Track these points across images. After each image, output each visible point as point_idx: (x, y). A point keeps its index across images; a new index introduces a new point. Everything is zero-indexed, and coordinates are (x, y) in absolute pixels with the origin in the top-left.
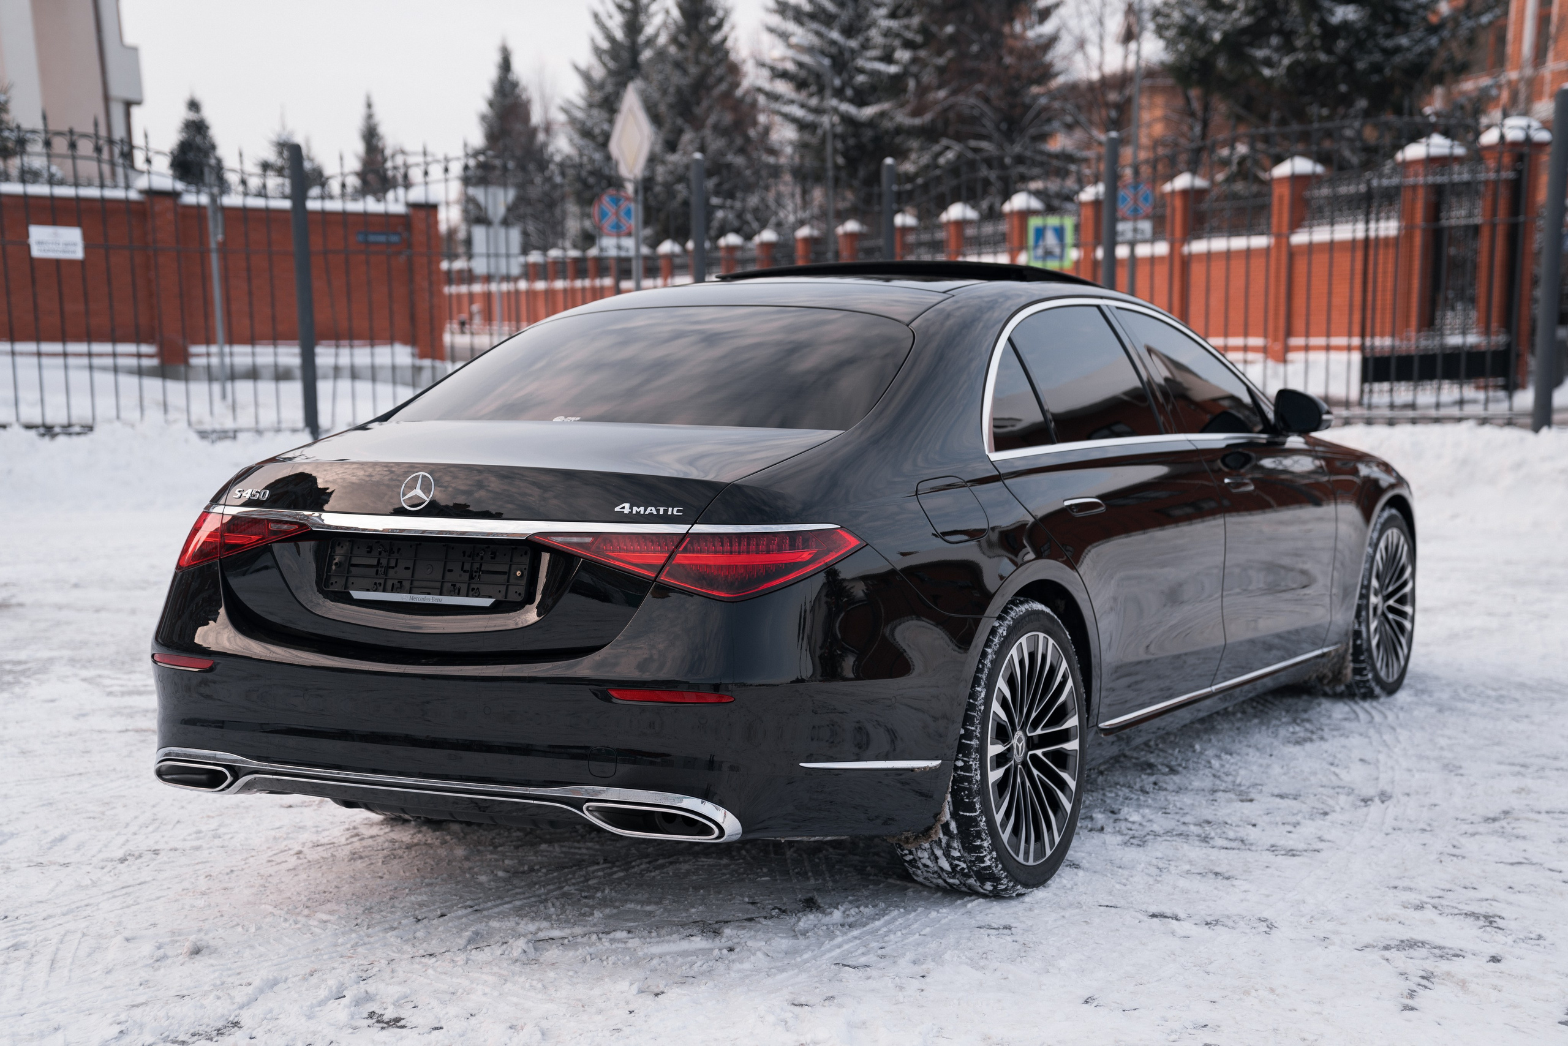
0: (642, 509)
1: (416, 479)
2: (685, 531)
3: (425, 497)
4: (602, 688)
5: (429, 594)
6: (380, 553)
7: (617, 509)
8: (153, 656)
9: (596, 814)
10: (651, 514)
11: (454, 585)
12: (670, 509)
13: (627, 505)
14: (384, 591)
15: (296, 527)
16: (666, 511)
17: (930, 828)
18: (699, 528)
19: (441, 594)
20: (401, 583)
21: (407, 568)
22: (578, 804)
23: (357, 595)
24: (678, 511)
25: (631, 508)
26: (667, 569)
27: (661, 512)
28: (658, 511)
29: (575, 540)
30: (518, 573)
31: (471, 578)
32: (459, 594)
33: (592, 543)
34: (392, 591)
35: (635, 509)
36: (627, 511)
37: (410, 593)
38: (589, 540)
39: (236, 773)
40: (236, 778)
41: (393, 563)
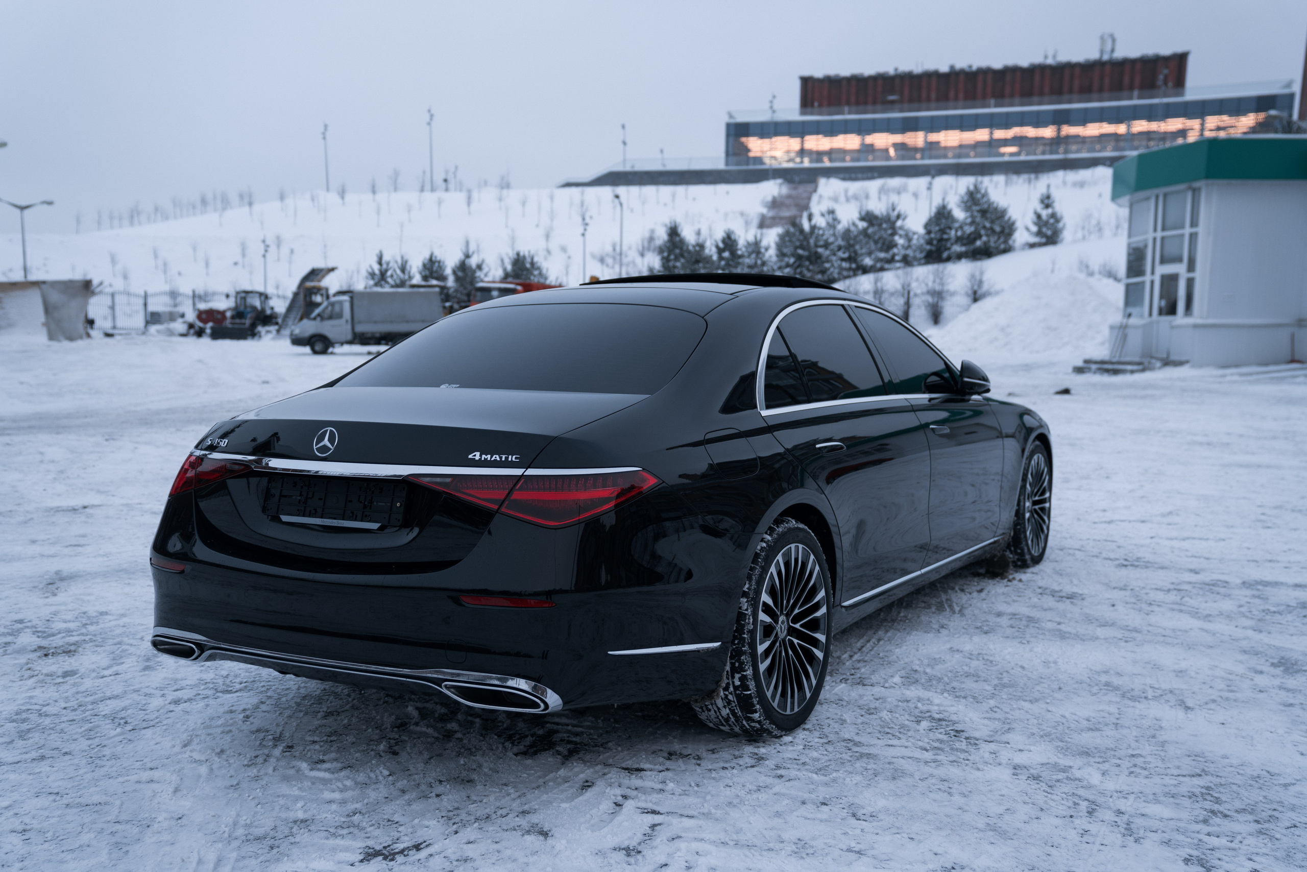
0: (489, 456)
1: (325, 433)
2: (521, 474)
3: (331, 447)
4: (456, 596)
5: (335, 519)
6: (302, 487)
7: (470, 456)
8: (151, 559)
9: (452, 690)
10: (495, 460)
11: (352, 513)
12: (510, 457)
13: (478, 454)
14: (304, 516)
15: (242, 467)
16: (507, 458)
17: (713, 691)
18: (531, 472)
19: (343, 519)
20: (315, 510)
21: (320, 499)
22: (439, 682)
23: (285, 518)
24: (516, 458)
25: (481, 456)
26: (506, 503)
27: (503, 459)
28: (501, 458)
29: (438, 480)
30: (398, 504)
31: (365, 507)
32: (356, 520)
33: (452, 482)
34: (310, 516)
35: (484, 456)
36: (477, 458)
37: (322, 518)
38: (448, 480)
39: (202, 648)
40: (202, 651)
41: (310, 495)
